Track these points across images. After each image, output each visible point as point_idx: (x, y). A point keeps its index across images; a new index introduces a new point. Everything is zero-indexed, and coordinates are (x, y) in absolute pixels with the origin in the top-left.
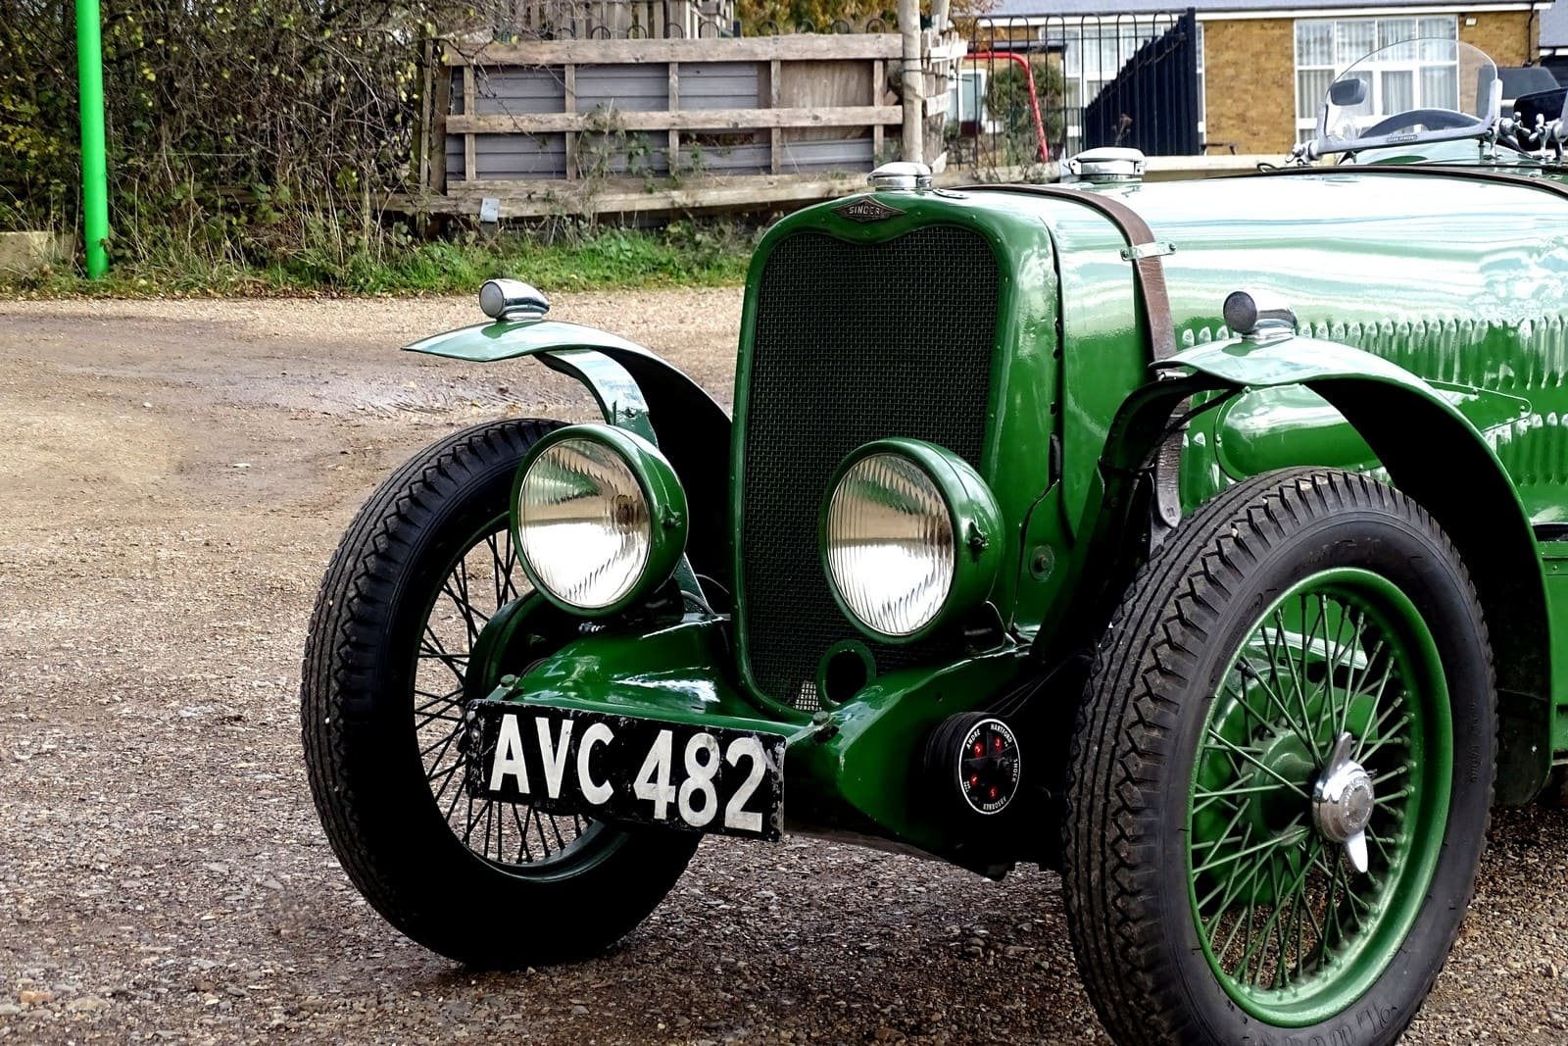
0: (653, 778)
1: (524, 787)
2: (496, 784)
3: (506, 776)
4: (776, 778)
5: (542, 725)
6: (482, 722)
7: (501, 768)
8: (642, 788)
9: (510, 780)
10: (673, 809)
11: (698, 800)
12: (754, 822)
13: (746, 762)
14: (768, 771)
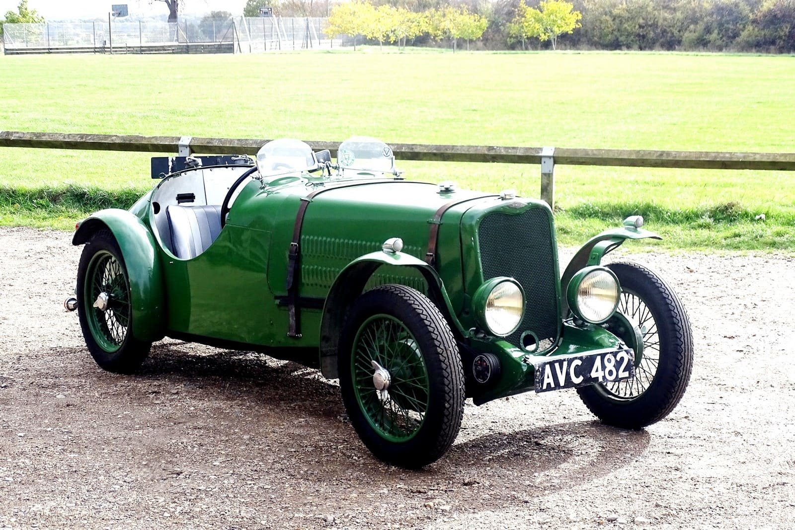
0: (597, 371)
1: (553, 385)
2: (545, 387)
3: (548, 384)
4: (632, 360)
5: (557, 365)
6: (540, 369)
7: (546, 381)
8: (594, 374)
9: (549, 384)
10: (604, 377)
11: (611, 373)
12: (626, 374)
13: (622, 359)
14: (629, 359)
